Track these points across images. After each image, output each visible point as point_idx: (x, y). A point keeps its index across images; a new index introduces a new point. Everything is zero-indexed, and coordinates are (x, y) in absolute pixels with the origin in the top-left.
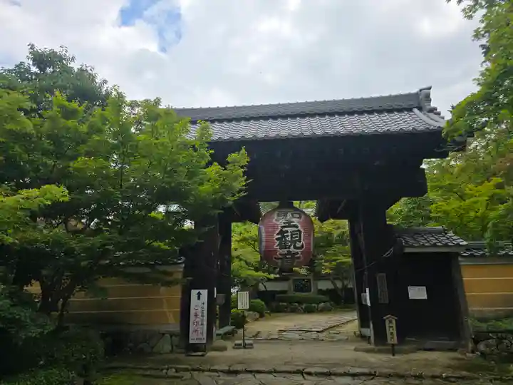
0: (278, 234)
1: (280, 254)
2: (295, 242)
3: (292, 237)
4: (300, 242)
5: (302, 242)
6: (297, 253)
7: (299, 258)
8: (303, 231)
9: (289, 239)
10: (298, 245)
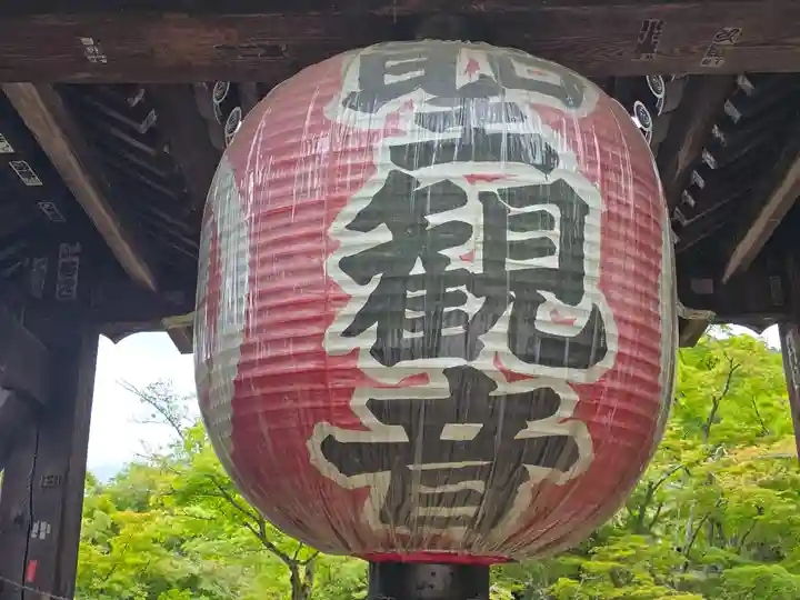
0: (363, 222)
1: (376, 407)
2: (527, 292)
3: (495, 249)
4: (572, 295)
5: (592, 294)
6: (545, 402)
7: (555, 450)
8: (596, 203)
9: (466, 257)
10: (555, 318)
